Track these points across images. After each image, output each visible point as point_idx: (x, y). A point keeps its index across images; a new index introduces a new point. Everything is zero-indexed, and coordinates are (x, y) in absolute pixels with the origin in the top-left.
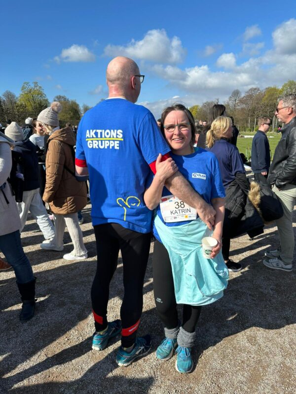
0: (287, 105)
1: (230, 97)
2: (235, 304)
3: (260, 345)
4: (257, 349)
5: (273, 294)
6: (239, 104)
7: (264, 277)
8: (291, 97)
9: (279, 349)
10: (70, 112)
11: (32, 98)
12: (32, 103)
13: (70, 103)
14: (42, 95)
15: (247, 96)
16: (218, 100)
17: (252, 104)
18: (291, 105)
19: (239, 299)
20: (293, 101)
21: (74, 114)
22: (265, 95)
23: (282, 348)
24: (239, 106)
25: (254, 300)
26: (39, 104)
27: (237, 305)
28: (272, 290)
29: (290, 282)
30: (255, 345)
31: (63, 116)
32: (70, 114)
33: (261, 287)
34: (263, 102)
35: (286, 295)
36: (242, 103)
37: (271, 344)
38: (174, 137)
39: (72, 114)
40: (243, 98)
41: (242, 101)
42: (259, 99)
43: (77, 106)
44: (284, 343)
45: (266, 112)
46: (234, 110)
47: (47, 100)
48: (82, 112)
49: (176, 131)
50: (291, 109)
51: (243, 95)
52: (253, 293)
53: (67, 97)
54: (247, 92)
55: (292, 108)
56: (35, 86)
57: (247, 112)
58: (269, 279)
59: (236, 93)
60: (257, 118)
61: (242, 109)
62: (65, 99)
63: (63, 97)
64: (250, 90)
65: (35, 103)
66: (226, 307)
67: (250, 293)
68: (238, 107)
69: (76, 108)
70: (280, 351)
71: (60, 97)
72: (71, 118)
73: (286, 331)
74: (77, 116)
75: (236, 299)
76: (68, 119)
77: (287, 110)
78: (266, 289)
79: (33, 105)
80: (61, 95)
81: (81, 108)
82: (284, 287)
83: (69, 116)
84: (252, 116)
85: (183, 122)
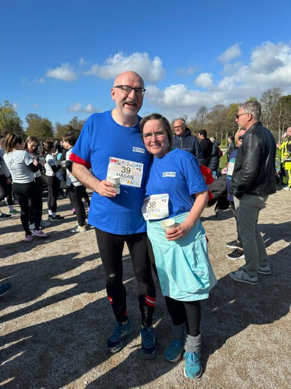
0: (247, 112)
1: (198, 114)
2: (220, 329)
3: (251, 379)
4: (249, 385)
5: (259, 314)
6: (206, 120)
7: (247, 294)
8: (250, 104)
9: (274, 382)
10: (43, 129)
11: (3, 116)
12: (3, 121)
13: (43, 120)
14: (13, 113)
15: (213, 112)
16: (186, 116)
17: (218, 119)
18: (251, 111)
19: (223, 322)
20: (252, 108)
21: (47, 132)
22: (230, 111)
23: (276, 381)
24: (206, 121)
25: (239, 322)
26: (10, 122)
27: (222, 329)
28: (257, 308)
29: (274, 297)
30: (246, 379)
31: (36, 134)
32: (42, 131)
33: (245, 306)
34: (228, 118)
35: (272, 314)
36: (209, 118)
37: (264, 376)
38: (152, 144)
39: (44, 132)
40: (210, 114)
41: (208, 117)
42: (224, 115)
43: (50, 123)
44: (278, 373)
45: (232, 127)
46: (201, 126)
47: (18, 119)
48: (55, 130)
49: (153, 138)
50: (250, 115)
51: (209, 112)
52: (237, 314)
53: (39, 115)
54: (213, 109)
55: (252, 115)
56: (6, 105)
57: (214, 127)
58: (253, 296)
59: (203, 110)
60: (223, 132)
61: (209, 124)
62: (37, 117)
63: (35, 115)
64: (215, 106)
65: (6, 121)
66: (210, 333)
67: (235, 314)
68: (205, 123)
69: (49, 126)
70: (276, 385)
71: (32, 115)
72: (44, 135)
73: (278, 358)
74: (50, 133)
75: (220, 322)
76: (41, 137)
77: (247, 116)
78: (250, 307)
79: (4, 123)
80: (33, 113)
81: (54, 125)
82: (269, 304)
83: (42, 134)
84: (219, 130)
85: (158, 130)
